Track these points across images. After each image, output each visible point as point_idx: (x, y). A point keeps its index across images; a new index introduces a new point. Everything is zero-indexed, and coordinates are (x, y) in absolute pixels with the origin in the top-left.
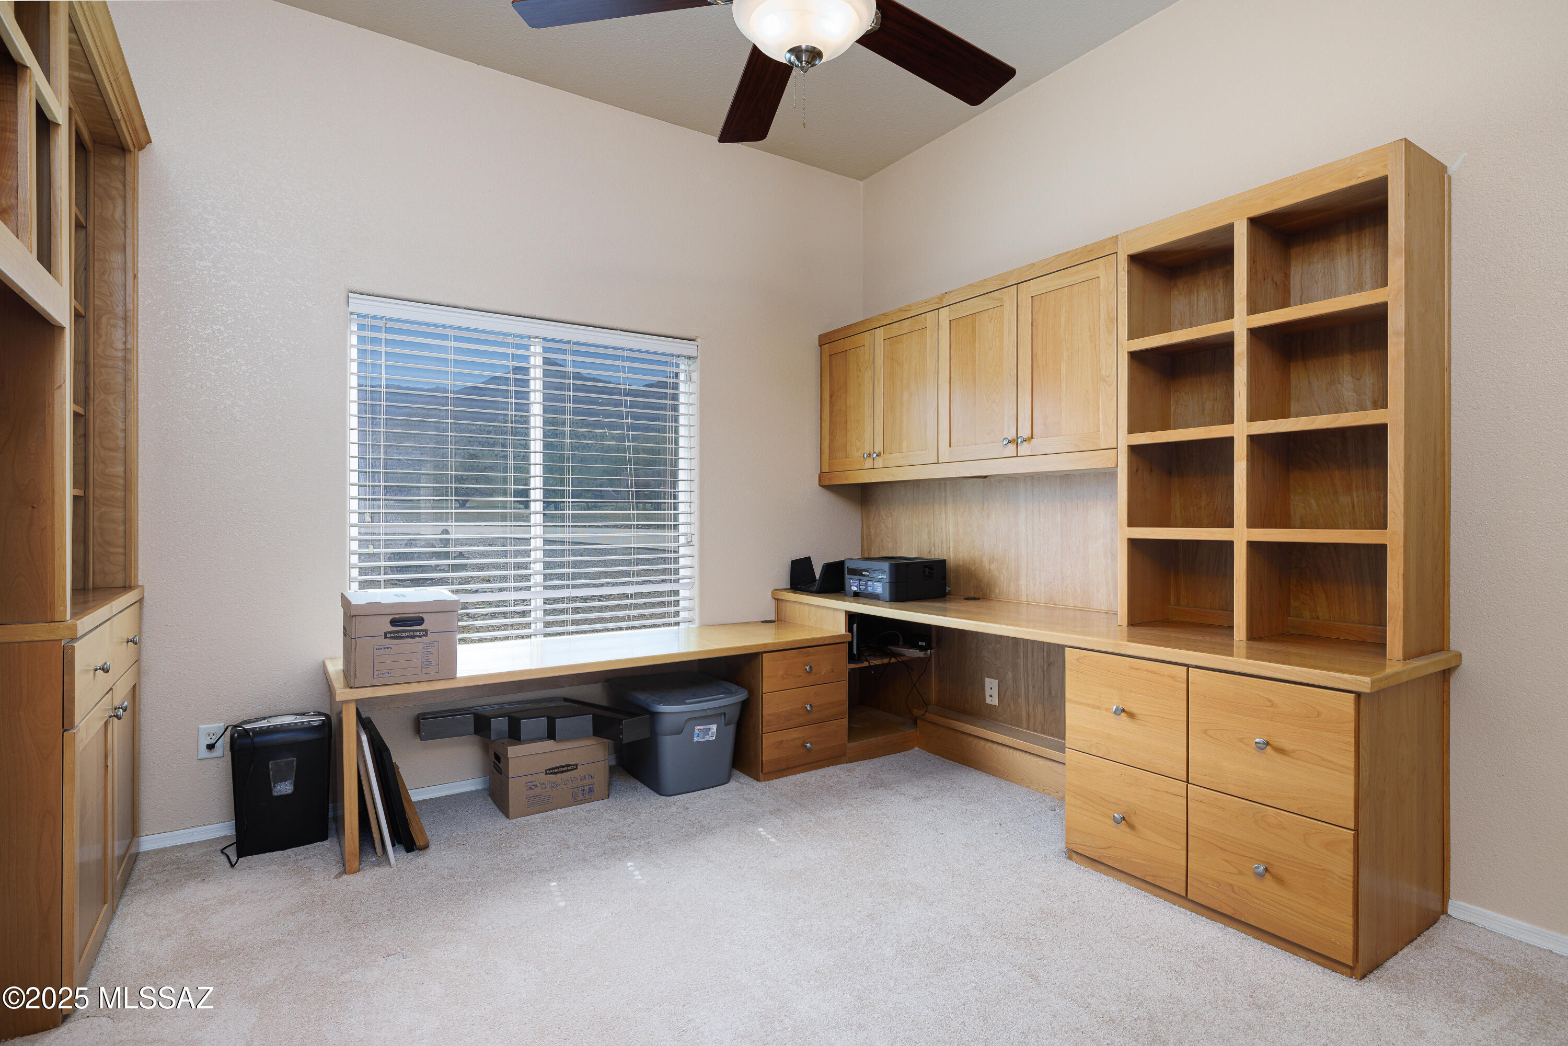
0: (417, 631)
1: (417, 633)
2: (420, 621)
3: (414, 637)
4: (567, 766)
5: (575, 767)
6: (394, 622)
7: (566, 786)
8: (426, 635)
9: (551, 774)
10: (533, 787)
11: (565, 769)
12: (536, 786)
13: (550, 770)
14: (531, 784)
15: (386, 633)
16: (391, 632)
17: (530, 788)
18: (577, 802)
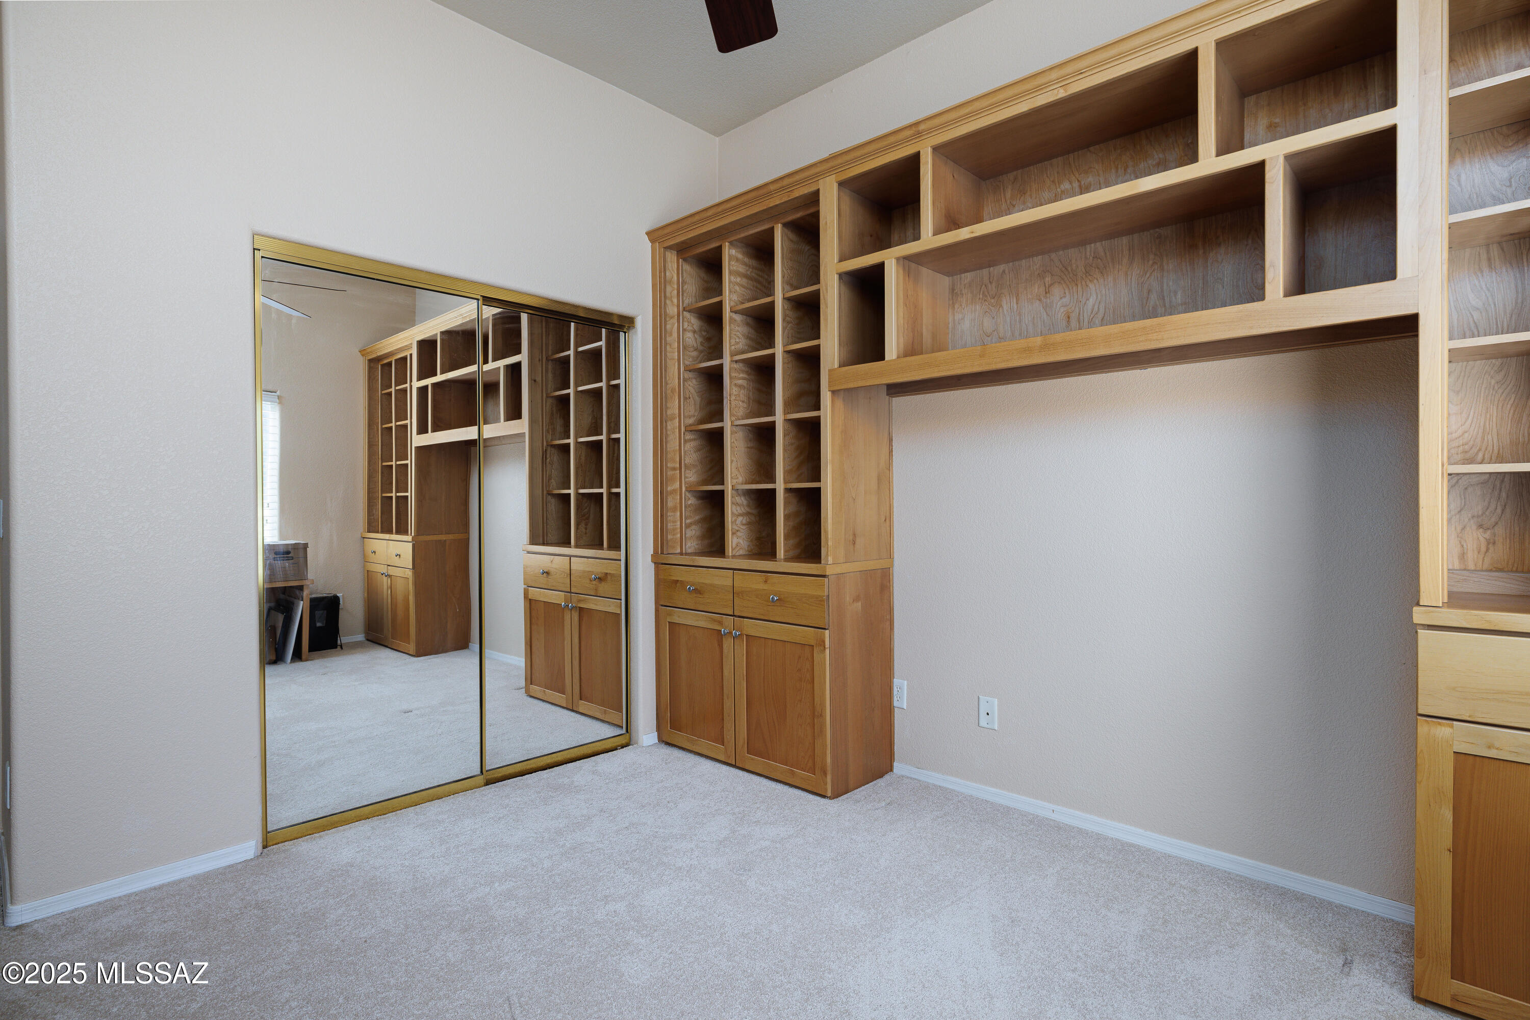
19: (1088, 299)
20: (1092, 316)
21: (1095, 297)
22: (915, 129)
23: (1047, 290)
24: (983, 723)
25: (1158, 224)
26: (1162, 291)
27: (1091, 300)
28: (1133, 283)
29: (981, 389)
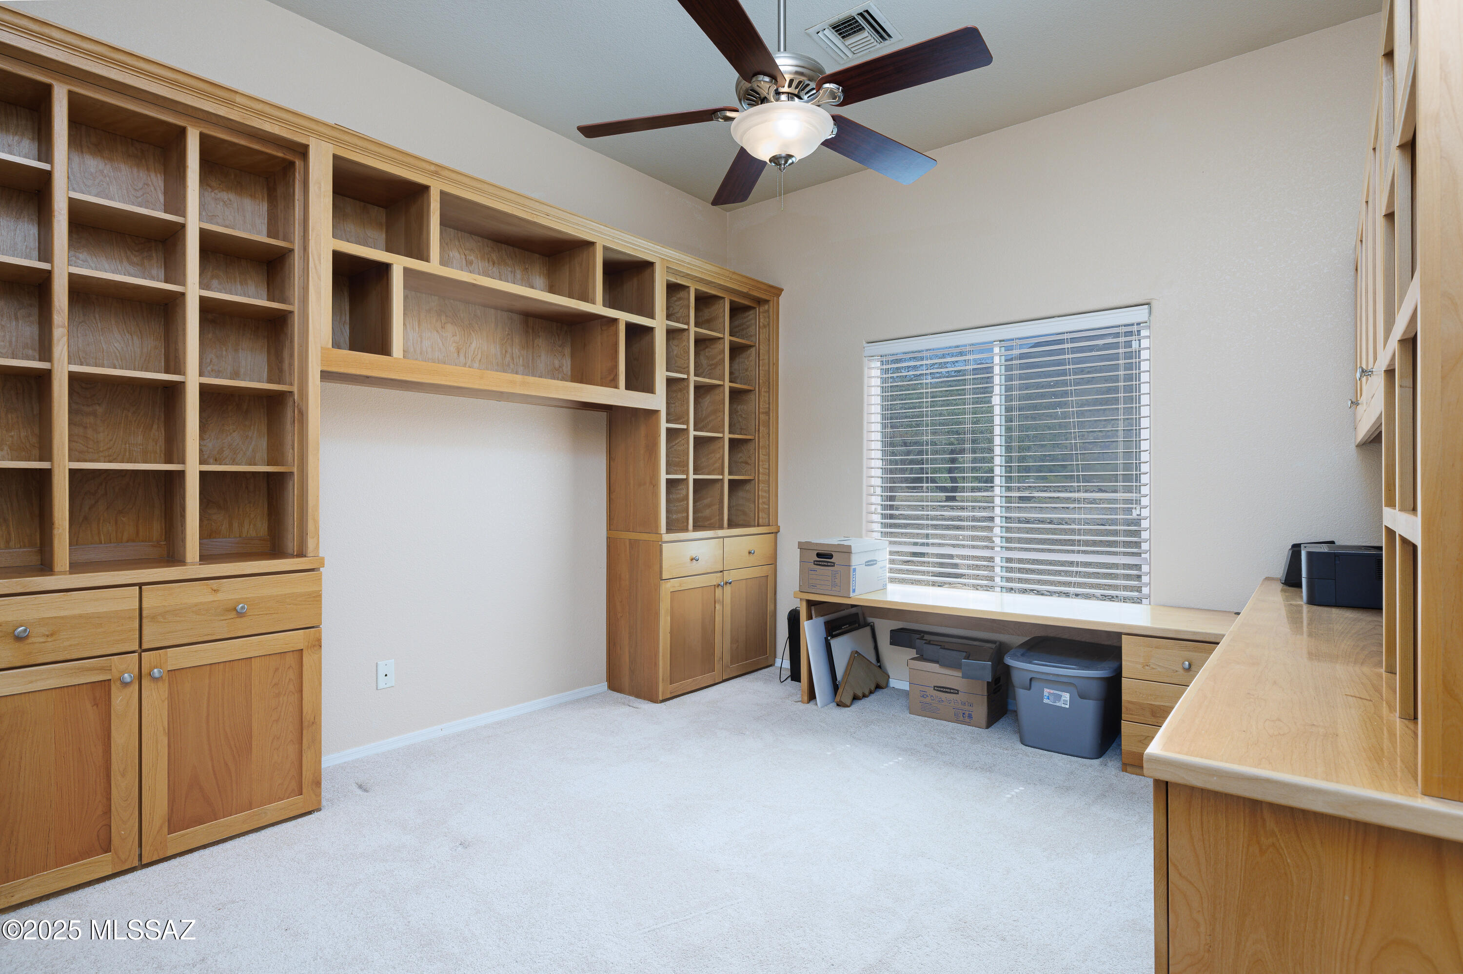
0: (828, 562)
1: (829, 564)
2: (831, 557)
3: (828, 566)
4: (951, 689)
5: (957, 692)
6: (819, 555)
7: (949, 704)
8: (834, 566)
9: (938, 690)
10: (925, 696)
11: (949, 690)
12: (927, 696)
13: (937, 687)
14: (923, 693)
15: (814, 561)
16: (817, 561)
17: (923, 696)
18: (957, 721)
19: (471, 343)
20: (474, 356)
21: (475, 343)
22: (438, 170)
23: (443, 326)
24: (381, 685)
25: (511, 311)
26: (513, 353)
27: (473, 344)
28: (497, 340)
29: (380, 390)
